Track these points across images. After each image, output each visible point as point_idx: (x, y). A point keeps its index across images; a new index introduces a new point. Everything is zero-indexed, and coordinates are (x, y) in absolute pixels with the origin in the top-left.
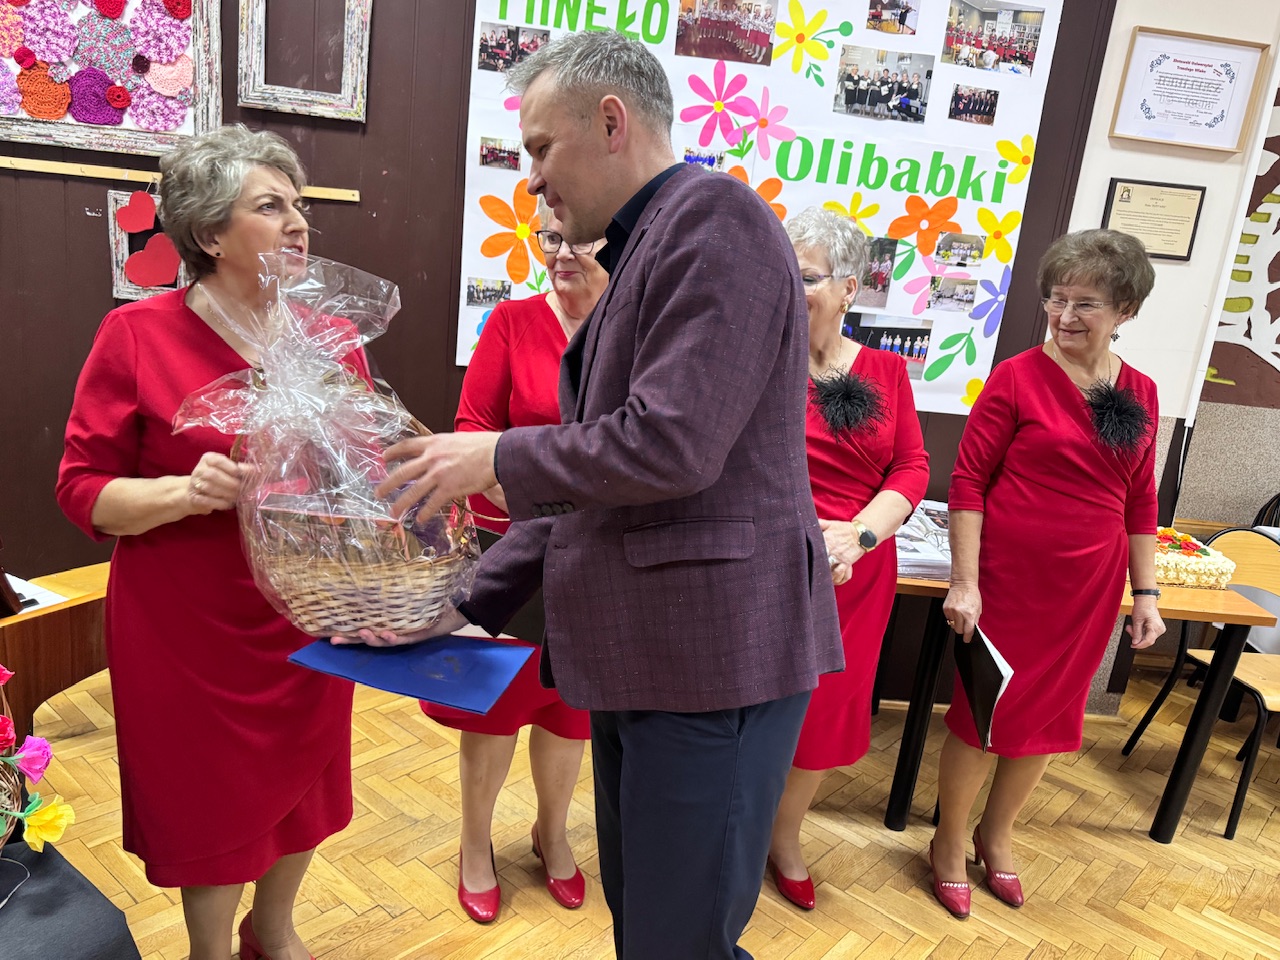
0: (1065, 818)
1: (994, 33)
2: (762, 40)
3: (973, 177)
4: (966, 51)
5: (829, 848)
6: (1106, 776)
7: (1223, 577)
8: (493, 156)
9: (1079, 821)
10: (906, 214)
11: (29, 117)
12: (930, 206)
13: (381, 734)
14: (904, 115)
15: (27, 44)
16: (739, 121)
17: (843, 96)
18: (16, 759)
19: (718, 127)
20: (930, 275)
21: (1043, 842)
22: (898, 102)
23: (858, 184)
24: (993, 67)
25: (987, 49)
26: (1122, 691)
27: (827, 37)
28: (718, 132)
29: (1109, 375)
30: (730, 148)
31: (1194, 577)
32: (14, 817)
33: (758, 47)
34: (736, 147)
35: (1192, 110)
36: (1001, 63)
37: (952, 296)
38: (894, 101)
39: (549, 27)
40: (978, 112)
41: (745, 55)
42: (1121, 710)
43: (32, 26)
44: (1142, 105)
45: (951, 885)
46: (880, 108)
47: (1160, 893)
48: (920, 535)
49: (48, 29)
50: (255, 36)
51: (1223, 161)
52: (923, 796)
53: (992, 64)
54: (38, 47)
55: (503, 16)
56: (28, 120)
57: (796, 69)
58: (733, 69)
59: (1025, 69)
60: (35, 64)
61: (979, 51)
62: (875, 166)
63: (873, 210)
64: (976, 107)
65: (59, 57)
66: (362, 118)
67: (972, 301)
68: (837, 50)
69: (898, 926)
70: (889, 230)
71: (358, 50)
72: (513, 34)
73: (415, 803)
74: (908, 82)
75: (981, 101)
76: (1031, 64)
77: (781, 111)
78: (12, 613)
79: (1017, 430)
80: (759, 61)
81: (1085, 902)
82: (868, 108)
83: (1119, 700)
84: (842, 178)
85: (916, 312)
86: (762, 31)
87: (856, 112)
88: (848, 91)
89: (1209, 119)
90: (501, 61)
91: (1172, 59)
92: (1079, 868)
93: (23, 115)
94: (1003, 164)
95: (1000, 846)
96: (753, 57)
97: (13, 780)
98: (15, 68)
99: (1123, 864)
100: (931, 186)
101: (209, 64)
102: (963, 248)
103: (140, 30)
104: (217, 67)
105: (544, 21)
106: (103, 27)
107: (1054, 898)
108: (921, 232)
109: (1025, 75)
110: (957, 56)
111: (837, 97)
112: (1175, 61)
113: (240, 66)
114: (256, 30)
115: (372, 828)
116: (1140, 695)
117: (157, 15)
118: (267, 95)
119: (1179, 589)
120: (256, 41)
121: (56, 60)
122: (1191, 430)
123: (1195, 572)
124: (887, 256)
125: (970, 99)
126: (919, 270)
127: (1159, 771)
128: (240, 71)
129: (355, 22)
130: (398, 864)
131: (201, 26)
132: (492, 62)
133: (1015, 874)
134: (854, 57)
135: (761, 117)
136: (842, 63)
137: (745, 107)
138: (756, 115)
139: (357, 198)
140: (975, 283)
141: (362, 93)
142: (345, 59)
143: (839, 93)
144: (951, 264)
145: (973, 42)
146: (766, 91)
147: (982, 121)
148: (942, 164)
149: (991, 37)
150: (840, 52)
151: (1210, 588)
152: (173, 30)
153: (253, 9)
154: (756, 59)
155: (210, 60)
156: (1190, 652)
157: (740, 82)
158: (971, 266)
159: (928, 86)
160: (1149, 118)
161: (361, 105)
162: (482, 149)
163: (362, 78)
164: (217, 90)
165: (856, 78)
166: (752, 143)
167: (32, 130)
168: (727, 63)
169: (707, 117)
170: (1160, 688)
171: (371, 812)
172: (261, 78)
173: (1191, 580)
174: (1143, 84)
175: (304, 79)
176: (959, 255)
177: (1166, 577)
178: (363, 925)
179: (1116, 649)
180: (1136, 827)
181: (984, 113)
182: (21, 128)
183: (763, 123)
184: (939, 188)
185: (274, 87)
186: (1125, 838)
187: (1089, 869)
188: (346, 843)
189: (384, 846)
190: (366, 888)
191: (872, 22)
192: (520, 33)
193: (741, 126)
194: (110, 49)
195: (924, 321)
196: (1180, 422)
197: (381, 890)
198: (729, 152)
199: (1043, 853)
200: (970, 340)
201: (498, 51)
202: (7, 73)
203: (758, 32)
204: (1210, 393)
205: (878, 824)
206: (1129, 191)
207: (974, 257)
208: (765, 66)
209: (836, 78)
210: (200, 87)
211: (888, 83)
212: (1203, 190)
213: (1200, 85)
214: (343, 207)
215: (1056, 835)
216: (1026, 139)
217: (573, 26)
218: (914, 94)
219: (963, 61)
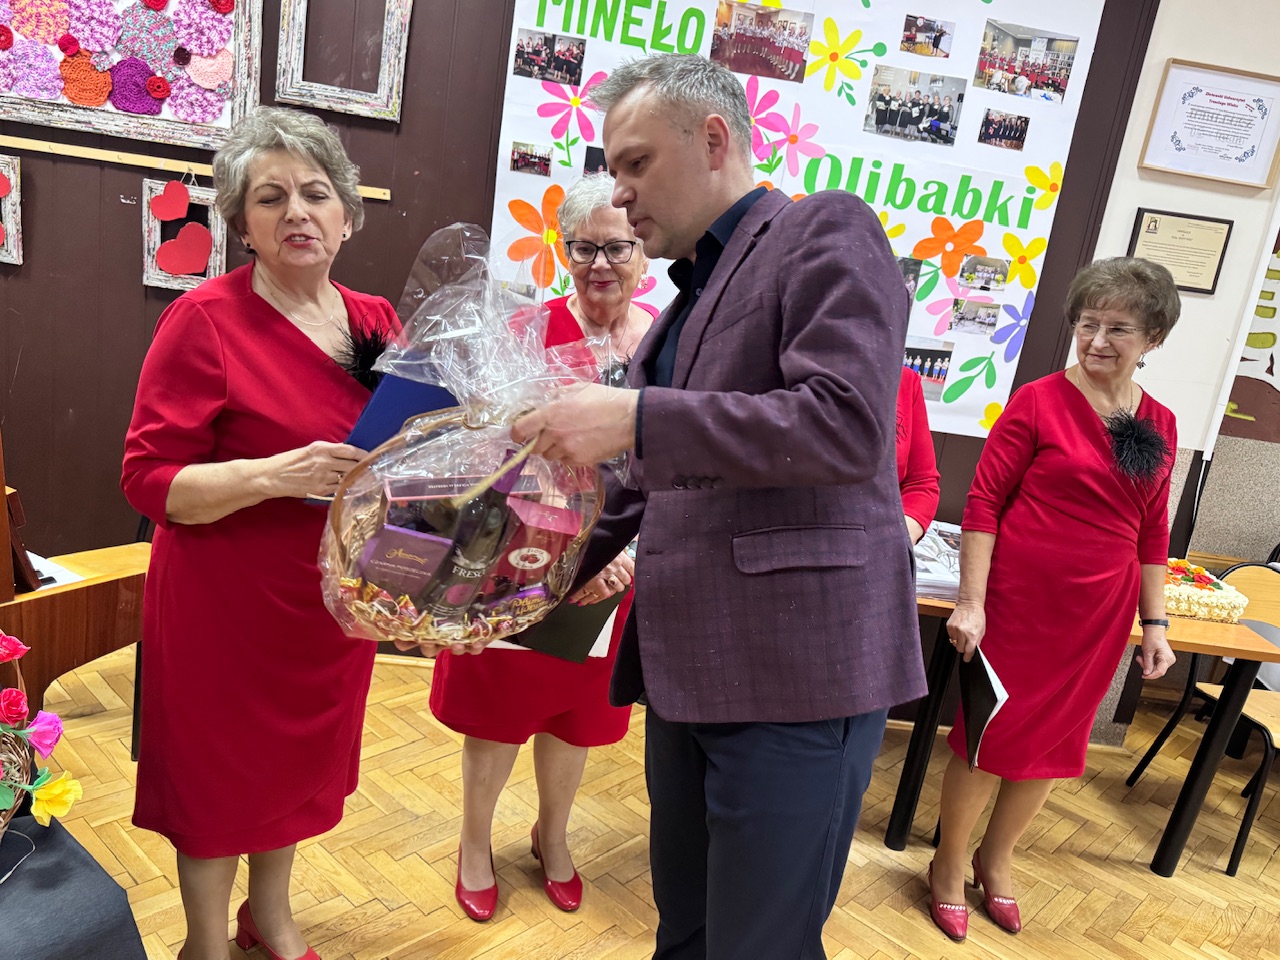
0: (1067, 845)
1: (1028, 59)
2: (796, 57)
3: (999, 203)
4: (998, 76)
6: (1109, 807)
7: (1235, 611)
8: (525, 162)
9: (1080, 850)
10: (932, 236)
11: (69, 103)
12: (956, 230)
13: (385, 728)
14: (934, 137)
15: (71, 31)
16: (770, 136)
17: (874, 116)
18: (28, 732)
20: (953, 297)
21: (1042, 869)
22: (929, 124)
23: (885, 204)
24: (1025, 93)
25: (1020, 74)
26: (1128, 721)
27: (861, 57)
29: (1130, 405)
30: (758, 162)
31: (1205, 610)
32: (23, 790)
33: (791, 64)
34: (765, 162)
35: (1223, 144)
36: (1032, 90)
37: (974, 319)
38: (925, 124)
39: (586, 36)
40: (1008, 138)
41: (778, 72)
42: (1126, 741)
43: (77, 14)
44: (1173, 137)
45: (949, 907)
46: (911, 129)
47: (1159, 926)
48: (933, 555)
49: (93, 18)
50: (296, 33)
51: (1251, 196)
52: (924, 817)
53: (1024, 90)
54: (82, 35)
55: (540, 23)
56: (69, 106)
57: (828, 87)
58: (766, 84)
59: (1057, 96)
60: (78, 52)
61: (1011, 76)
62: (903, 186)
63: (899, 230)
64: (1007, 133)
65: (102, 46)
66: (397, 118)
67: (994, 325)
68: (870, 70)
69: (894, 945)
70: (914, 250)
71: (396, 52)
72: (550, 41)
73: (417, 798)
74: (940, 104)
75: (1012, 127)
76: (1063, 91)
77: (812, 129)
78: (30, 589)
79: (1035, 454)
80: (792, 77)
81: (1083, 931)
82: (898, 129)
83: (1125, 730)
85: (937, 332)
86: (796, 48)
87: (886, 132)
88: (879, 111)
89: (1240, 153)
90: (536, 68)
91: (1204, 92)
92: (1081, 895)
93: (64, 100)
94: (1031, 190)
95: (999, 871)
96: (787, 73)
97: (23, 754)
98: (59, 55)
99: (1123, 895)
100: (957, 208)
101: (249, 59)
102: (988, 272)
103: (183, 23)
104: (257, 62)
105: (581, 30)
106: (147, 17)
107: (1052, 926)
108: (945, 253)
109: (1057, 103)
110: (989, 81)
111: (867, 117)
112: (1208, 94)
113: (279, 61)
114: (297, 27)
115: (373, 821)
116: (1147, 727)
117: (200, 9)
118: (304, 92)
119: (1191, 621)
120: (296, 38)
121: (99, 49)
122: (1209, 463)
123: (1207, 605)
124: (911, 276)
125: (1001, 124)
126: (942, 292)
127: (1164, 805)
128: (278, 67)
129: (395, 24)
130: (397, 858)
131: (243, 21)
132: (527, 68)
133: (1013, 899)
134: (887, 77)
135: (792, 133)
136: (874, 83)
137: (776, 123)
138: (787, 130)
139: (388, 197)
140: (998, 307)
141: (398, 93)
142: (383, 59)
143: (869, 113)
144: (974, 288)
145: (1006, 67)
146: (797, 107)
147: (1011, 146)
148: (970, 188)
149: (1024, 63)
150: (873, 71)
151: (1222, 621)
152: (216, 23)
153: (295, 7)
154: (789, 75)
155: (250, 55)
156: (1200, 685)
157: (772, 98)
158: (994, 290)
160: (1179, 150)
161: (397, 105)
162: (513, 154)
163: (398, 79)
164: (255, 85)
165: (888, 98)
166: (781, 158)
167: (72, 116)
168: (760, 78)
170: (1167, 721)
171: (373, 805)
172: (299, 75)
173: (1203, 612)
174: (1174, 116)
175: (342, 77)
176: (983, 278)
177: (1178, 608)
178: (359, 917)
179: (1124, 679)
180: (1137, 860)
181: (1014, 138)
182: (61, 114)
183: (792, 140)
184: (965, 211)
185: (311, 84)
186: (1125, 869)
187: (1089, 898)
188: (347, 835)
189: (384, 840)
190: (365, 880)
191: (906, 44)
192: (557, 40)
193: (771, 141)
194: (152, 40)
195: (945, 342)
196: (1199, 454)
197: (379, 883)
199: (1042, 880)
200: (990, 364)
201: (534, 57)
202: (51, 60)
203: (792, 49)
204: (1229, 427)
205: (878, 843)
206: (1156, 221)
207: (998, 281)
208: (797, 84)
209: (867, 98)
210: (239, 81)
211: (919, 105)
212: (1230, 223)
213: (1231, 120)
214: (375, 205)
215: (1055, 863)
216: (1055, 166)
217: (609, 36)
218: (944, 117)
219: (995, 86)
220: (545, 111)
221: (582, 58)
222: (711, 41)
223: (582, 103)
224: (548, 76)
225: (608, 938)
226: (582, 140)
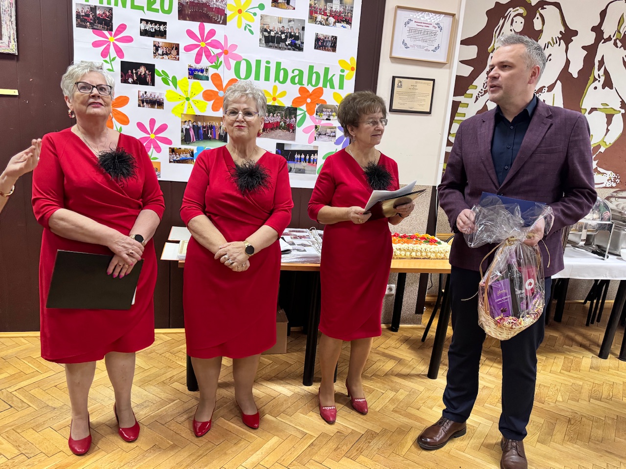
0: (390, 372)
1: (332, 9)
2: (221, 12)
3: (329, 77)
4: (320, 17)
5: (273, 398)
6: (412, 352)
9: (396, 373)
10: (300, 96)
12: (311, 92)
13: (45, 368)
14: (294, 48)
16: (214, 51)
17: (264, 39)
19: (204, 54)
20: (314, 124)
21: (377, 384)
22: (290, 42)
23: (275, 82)
24: (333, 25)
25: (330, 16)
26: (422, 312)
27: (253, 11)
28: (204, 57)
29: (376, 159)
30: (211, 65)
33: (219, 16)
34: (214, 64)
35: (425, 44)
36: (337, 23)
37: (325, 134)
38: (288, 42)
39: (112, 6)
41: (213, 20)
42: (421, 321)
44: (403, 42)
46: (282, 45)
47: (428, 402)
51: (441, 68)
57: (239, 27)
58: (208, 27)
59: (348, 26)
62: (282, 73)
63: (283, 94)
64: (326, 44)
66: (16, 52)
68: (258, 18)
70: (293, 103)
71: (9, 18)
72: (94, 9)
74: (294, 32)
75: (330, 41)
76: (351, 24)
77: (234, 47)
80: (221, 23)
81: (392, 409)
82: (276, 45)
83: (421, 317)
84: (267, 78)
85: (310, 142)
86: (221, 8)
87: (270, 47)
88: (265, 37)
89: (433, 48)
90: (88, 23)
91: (414, 21)
92: (391, 394)
94: (342, 71)
96: (218, 21)
99: (413, 390)
100: (310, 82)
102: (328, 112)
105: (109, 3)
107: (377, 409)
108: (307, 104)
109: (348, 29)
110: (315, 20)
111: (260, 40)
112: (415, 22)
124: (293, 116)
126: (309, 122)
132: (83, 24)
134: (268, 21)
135: (225, 49)
136: (261, 24)
137: (217, 44)
138: (222, 48)
139: (17, 93)
140: (335, 128)
141: (14, 39)
142: (3, 22)
143: (261, 38)
144: (323, 119)
145: (323, 13)
146: (226, 37)
147: (330, 51)
148: (314, 71)
149: (331, 11)
150: (260, 18)
154: (219, 22)
157: (212, 33)
158: (332, 120)
159: (303, 34)
160: (407, 48)
161: (14, 46)
163: (13, 32)
166: (221, 62)
168: (205, 24)
169: (198, 49)
173: (433, 256)
174: (402, 33)
176: (326, 115)
180: (422, 373)
181: (331, 47)
183: (226, 52)
184: (314, 83)
186: (416, 378)
187: (397, 394)
189: (33, 423)
190: (17, 445)
191: (274, 4)
192: (97, 9)
193: (215, 54)
195: (314, 146)
196: (434, 188)
197: (25, 445)
198: (210, 66)
199: (377, 389)
201: (86, 18)
203: (219, 8)
206: (401, 82)
207: (333, 115)
208: (224, 26)
209: (259, 30)
211: (284, 33)
213: (427, 33)
214: (10, 98)
215: (384, 380)
216: (352, 59)
217: (124, 6)
218: (297, 38)
219: (318, 22)
220: (96, 44)
221: (112, 17)
222: (177, 6)
223: (115, 40)
224: (95, 27)
225: (151, 452)
226: (117, 58)
